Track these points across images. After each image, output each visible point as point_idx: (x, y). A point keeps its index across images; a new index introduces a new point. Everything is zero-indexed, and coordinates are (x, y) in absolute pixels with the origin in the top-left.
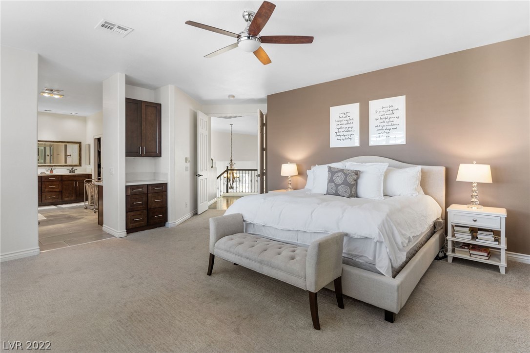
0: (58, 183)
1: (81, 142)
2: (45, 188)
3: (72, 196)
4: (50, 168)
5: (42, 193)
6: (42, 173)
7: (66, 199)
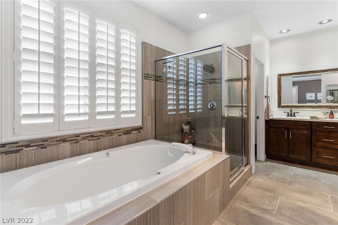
2: (318, 141)
4: (329, 111)
5: (313, 147)
6: (312, 117)
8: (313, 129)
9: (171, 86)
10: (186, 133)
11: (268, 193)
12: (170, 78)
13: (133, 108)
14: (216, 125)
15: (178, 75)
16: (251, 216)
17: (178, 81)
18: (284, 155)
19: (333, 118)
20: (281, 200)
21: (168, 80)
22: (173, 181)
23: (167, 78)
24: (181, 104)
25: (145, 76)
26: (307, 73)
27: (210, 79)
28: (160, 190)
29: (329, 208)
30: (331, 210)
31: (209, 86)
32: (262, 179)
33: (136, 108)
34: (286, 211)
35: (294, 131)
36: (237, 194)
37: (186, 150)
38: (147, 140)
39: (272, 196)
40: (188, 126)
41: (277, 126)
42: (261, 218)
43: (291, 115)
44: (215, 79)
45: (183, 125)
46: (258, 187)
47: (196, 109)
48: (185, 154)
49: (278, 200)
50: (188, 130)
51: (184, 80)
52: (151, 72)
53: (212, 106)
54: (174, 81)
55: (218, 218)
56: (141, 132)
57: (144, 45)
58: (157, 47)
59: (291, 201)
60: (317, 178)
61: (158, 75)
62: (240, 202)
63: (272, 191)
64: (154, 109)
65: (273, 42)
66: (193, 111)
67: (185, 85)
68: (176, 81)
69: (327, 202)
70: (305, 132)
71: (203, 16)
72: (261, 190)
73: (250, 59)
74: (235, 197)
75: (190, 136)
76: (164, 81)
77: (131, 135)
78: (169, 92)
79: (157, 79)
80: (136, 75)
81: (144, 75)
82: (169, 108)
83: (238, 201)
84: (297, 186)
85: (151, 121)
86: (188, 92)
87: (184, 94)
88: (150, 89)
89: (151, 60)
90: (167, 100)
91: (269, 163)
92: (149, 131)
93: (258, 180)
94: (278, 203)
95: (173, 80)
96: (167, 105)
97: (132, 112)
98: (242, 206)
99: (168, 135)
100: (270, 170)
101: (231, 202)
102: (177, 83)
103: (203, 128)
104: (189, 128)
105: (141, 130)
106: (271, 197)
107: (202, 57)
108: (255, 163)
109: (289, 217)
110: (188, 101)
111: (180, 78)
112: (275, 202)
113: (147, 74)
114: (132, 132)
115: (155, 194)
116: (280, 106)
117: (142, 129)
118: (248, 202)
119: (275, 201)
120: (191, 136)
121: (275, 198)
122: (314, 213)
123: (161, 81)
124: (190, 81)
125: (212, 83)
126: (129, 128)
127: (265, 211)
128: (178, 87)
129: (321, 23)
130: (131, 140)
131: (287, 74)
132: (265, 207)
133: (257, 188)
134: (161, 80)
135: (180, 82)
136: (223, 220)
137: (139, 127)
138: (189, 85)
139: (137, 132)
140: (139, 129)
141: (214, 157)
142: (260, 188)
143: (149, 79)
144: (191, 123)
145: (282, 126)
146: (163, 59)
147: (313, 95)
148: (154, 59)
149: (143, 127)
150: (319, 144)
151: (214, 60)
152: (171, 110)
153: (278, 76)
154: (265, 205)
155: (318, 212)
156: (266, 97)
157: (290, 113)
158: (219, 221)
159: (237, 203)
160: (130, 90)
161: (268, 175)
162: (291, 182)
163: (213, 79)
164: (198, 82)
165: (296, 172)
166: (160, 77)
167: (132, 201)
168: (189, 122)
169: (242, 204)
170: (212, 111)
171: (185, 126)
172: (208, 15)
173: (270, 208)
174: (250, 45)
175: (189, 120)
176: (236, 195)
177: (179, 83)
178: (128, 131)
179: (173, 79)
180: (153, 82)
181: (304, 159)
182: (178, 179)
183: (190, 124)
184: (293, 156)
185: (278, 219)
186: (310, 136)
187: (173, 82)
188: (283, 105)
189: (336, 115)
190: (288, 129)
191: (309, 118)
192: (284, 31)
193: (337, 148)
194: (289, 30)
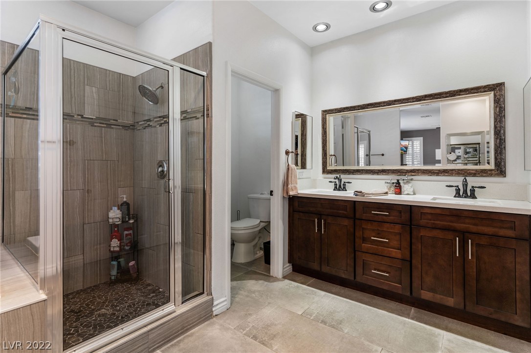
0: (398, 229)
1: (501, 84)
2: (364, 240)
4: (396, 179)
5: (357, 253)
6: (356, 193)
7: (426, 295)
8: (357, 216)
18: (315, 266)
32: (223, 327)
40: (118, 211)
41: (304, 209)
43: (340, 188)
45: (115, 209)
60: (341, 322)
70: (346, 222)
73: (211, 72)
91: (288, 283)
100: (267, 301)
104: (120, 216)
116: (325, 170)
129: (374, 9)
150: (366, 246)
153: (323, 115)
156: (289, 152)
168: (124, 202)
170: (162, 181)
175: (125, 200)
181: (344, 276)
184: (328, 269)
186: (352, 230)
188: (329, 168)
189: (406, 188)
190: (320, 216)
191: (352, 195)
192: (321, 27)
193: (394, 255)
194: (328, 27)
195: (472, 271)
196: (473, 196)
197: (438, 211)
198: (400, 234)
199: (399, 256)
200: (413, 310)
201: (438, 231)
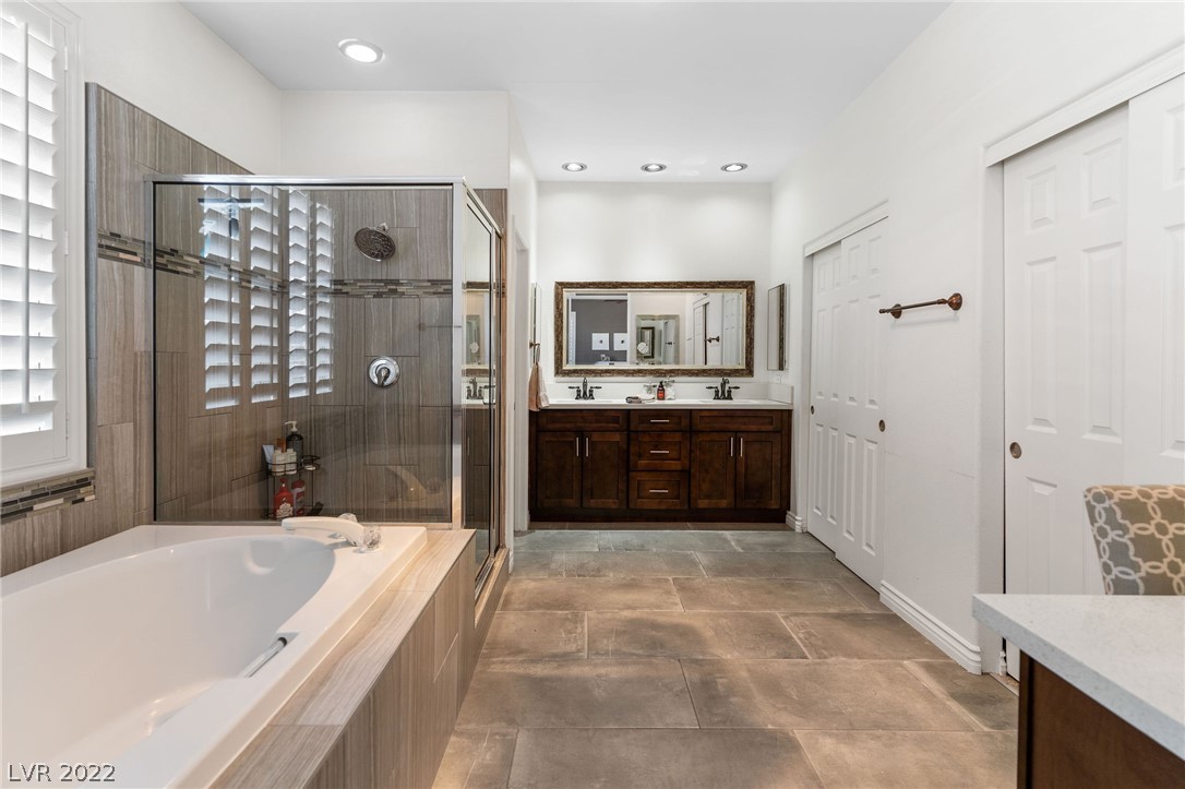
0: (678, 437)
1: (752, 283)
2: (640, 456)
3: (722, 496)
4: (656, 381)
5: (630, 473)
6: (630, 400)
7: (703, 504)
8: (632, 428)
9: (220, 295)
10: (285, 478)
11: (560, 612)
12: (213, 262)
13: (43, 392)
14: (400, 439)
15: (247, 254)
16: (538, 684)
17: (247, 274)
18: (571, 502)
19: (663, 399)
20: (589, 616)
21: (206, 267)
22: (348, 648)
23: (203, 262)
24: (260, 368)
25: (107, 245)
26: (616, 287)
27: (375, 278)
28: (323, 691)
29: (676, 604)
30: (679, 609)
31: (374, 303)
32: (535, 580)
33: (56, 388)
34: (605, 642)
35: (596, 437)
36: (487, 641)
37: (333, 536)
38: (115, 530)
39: (570, 617)
40: (290, 451)
41: (558, 426)
42: (560, 679)
43: (585, 397)
44: (397, 282)
45: (269, 450)
46: (533, 605)
47: (312, 385)
48: (338, 552)
49: (583, 621)
50: (294, 467)
51: (271, 272)
52: (133, 225)
53: (383, 373)
54: (233, 274)
55: (456, 728)
56: (83, 500)
57: (99, 99)
58: (161, 122)
59: (609, 616)
60: (643, 546)
61: (165, 243)
62: (500, 659)
63: (565, 603)
64: (145, 390)
65: (545, 187)
66: (303, 393)
67: (273, 293)
68: (237, 275)
69: (668, 593)
70: (617, 437)
71: (361, 54)
72: (542, 611)
73: (506, 232)
74: (484, 651)
75: (299, 490)
76: (190, 271)
77: (30, 523)
78: (210, 317)
79: (159, 260)
80: (55, 231)
81: (101, 236)
82: (212, 383)
83: (494, 660)
84: (611, 575)
85: (135, 445)
86: (284, 320)
87: (272, 328)
88: (128, 304)
89: (133, 173)
90: (202, 352)
91: (540, 534)
92: (126, 490)
93: (527, 585)
94: (586, 630)
95: (231, 270)
96: (203, 374)
97: (37, 409)
98: (508, 669)
99: (210, 498)
100: (548, 551)
101: (478, 668)
102: (244, 284)
103: (349, 450)
104: (294, 459)
105: (82, 490)
106: (567, 619)
107: (346, 196)
108: (515, 541)
109: (616, 652)
110: (284, 354)
111: (256, 263)
112: (579, 630)
113: (112, 234)
114: (36, 507)
115: (309, 708)
116: (559, 371)
117: (89, 484)
118: (519, 652)
119: (579, 626)
120: (303, 489)
121: (577, 620)
122: (655, 626)
123: (178, 272)
124: (291, 279)
125: (384, 293)
126: (22, 487)
127: (565, 658)
128: (246, 301)
129: (646, 169)
130: (28, 547)
131: (577, 283)
132: (562, 648)
133: (530, 608)
134: (180, 269)
135: (253, 280)
136: (472, 726)
137: (74, 479)
138: (288, 293)
139: (61, 501)
140: (71, 488)
141: (432, 543)
142: (538, 606)
143: (121, 260)
144: (301, 438)
145: (568, 426)
146: (186, 180)
147: (605, 337)
148: (144, 173)
149: (93, 478)
150: (643, 462)
151: (392, 215)
152: (218, 394)
153: (556, 288)
154: (561, 644)
155: (661, 619)
156: (531, 345)
157: (581, 389)
158: (461, 734)
159: (493, 666)
160: (28, 304)
161: (545, 567)
162: (599, 570)
163: (388, 282)
164: (321, 282)
165: (601, 542)
166: (174, 252)
167: (233, 765)
168: (294, 434)
169: (508, 663)
170: (385, 392)
171: (279, 452)
172: (379, 57)
173: (572, 647)
174: (506, 190)
175: (294, 429)
176: (485, 646)
177: (249, 282)
178: (16, 502)
179: (228, 265)
180: (141, 276)
181: (614, 507)
182: (363, 638)
183: (296, 441)
184: (593, 503)
185: (596, 665)
186: (625, 446)
187: (230, 277)
188: (566, 367)
189: (669, 391)
190: (581, 434)
191: (624, 402)
192: (573, 167)
193: (673, 467)
194: (583, 167)
195: (742, 469)
196: (730, 398)
197: (716, 413)
198: (680, 442)
199: (679, 467)
200: (689, 524)
201: (715, 434)
